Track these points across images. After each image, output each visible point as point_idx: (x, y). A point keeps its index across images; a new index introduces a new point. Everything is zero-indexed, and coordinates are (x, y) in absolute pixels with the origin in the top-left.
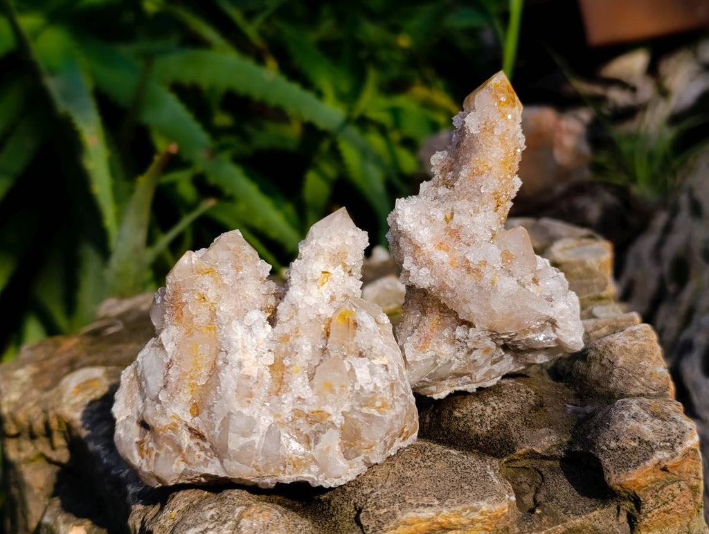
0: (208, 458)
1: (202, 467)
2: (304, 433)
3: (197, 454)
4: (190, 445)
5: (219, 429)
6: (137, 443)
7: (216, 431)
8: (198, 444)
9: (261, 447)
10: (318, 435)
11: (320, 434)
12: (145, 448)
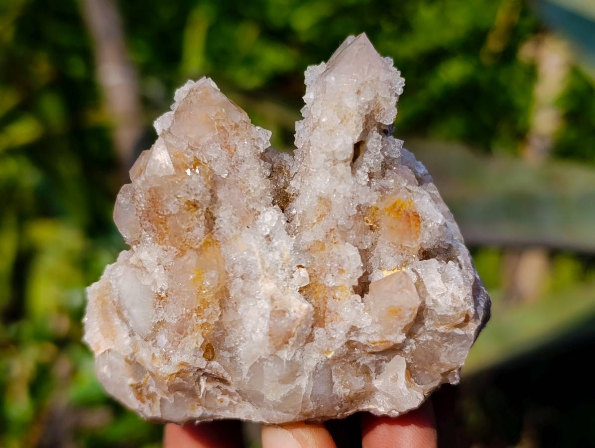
0: (235, 403)
1: (228, 412)
2: (361, 364)
3: (219, 398)
4: (208, 389)
5: (248, 374)
6: (132, 385)
7: (244, 376)
8: (218, 387)
9: (310, 392)
10: (380, 365)
11: (384, 362)
12: (145, 393)
